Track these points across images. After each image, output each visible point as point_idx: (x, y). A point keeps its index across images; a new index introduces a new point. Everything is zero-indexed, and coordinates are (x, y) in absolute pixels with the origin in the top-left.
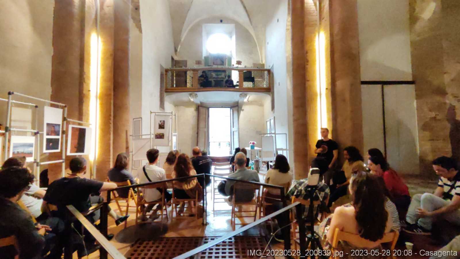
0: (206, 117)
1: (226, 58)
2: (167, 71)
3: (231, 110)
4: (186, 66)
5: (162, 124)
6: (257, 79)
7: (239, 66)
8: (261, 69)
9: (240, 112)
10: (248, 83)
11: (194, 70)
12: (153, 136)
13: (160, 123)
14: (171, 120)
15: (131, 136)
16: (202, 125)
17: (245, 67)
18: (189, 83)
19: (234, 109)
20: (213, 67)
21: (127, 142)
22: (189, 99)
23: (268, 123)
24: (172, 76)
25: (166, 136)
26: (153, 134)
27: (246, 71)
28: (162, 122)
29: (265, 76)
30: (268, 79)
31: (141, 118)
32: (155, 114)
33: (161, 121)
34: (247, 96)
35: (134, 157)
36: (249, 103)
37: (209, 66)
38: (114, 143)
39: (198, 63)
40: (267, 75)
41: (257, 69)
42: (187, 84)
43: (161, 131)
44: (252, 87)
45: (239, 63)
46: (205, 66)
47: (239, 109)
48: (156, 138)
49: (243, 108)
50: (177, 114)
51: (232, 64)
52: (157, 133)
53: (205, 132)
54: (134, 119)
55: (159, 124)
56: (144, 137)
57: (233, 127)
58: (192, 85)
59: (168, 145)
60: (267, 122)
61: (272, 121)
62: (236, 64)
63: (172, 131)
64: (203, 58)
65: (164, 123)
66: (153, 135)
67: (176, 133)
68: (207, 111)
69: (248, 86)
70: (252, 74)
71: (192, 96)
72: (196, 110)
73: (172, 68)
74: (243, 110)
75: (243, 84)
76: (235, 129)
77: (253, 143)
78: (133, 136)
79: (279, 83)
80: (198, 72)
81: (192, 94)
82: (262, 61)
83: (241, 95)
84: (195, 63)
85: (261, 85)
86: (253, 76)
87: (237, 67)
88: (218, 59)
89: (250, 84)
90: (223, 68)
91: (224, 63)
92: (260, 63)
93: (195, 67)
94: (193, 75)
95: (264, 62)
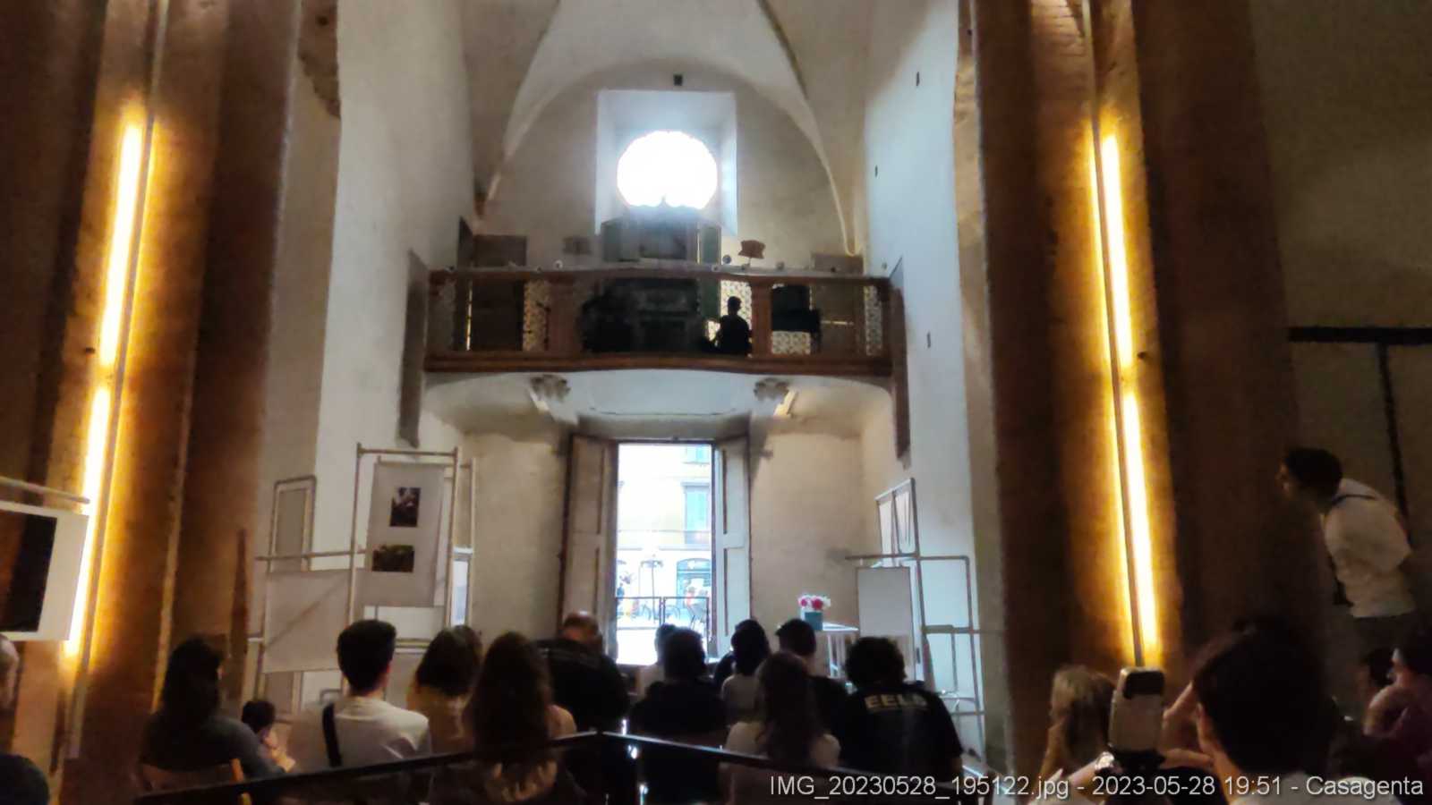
0: (601, 483)
1: (697, 231)
2: (437, 278)
3: (717, 453)
4: (523, 261)
5: (405, 503)
6: (828, 322)
7: (755, 263)
8: (849, 276)
9: (757, 461)
10: (791, 334)
11: (558, 278)
12: (360, 561)
13: (398, 501)
14: (448, 486)
15: (261, 559)
16: (584, 517)
17: (781, 267)
18: (530, 332)
19: (725, 447)
20: (636, 266)
21: (241, 586)
22: (532, 400)
23: (885, 510)
24: (461, 299)
25: (420, 561)
26: (361, 552)
27: (781, 285)
28: (408, 493)
30: (880, 319)
31: (313, 479)
32: (379, 458)
33: (402, 491)
34: (787, 392)
35: (266, 656)
36: (799, 423)
37: (622, 260)
38: (179, 591)
39: (577, 246)
40: (876, 305)
41: (829, 275)
42: (526, 336)
43: (401, 536)
44: (808, 352)
45: (752, 249)
46: (606, 260)
47: (752, 450)
48: (375, 568)
49: (768, 447)
50: (475, 462)
51: (723, 254)
52: (384, 547)
53: (597, 549)
54: (278, 483)
55: (394, 503)
56: (318, 564)
57: (725, 532)
58: (546, 341)
59: (429, 603)
60: (878, 503)
61: (903, 500)
62: (740, 254)
64: (598, 230)
65: (416, 501)
66: (363, 555)
67: (469, 547)
68: (607, 455)
69: (791, 348)
70: (811, 299)
71: (541, 386)
72: (559, 453)
73: (459, 266)
74: (769, 455)
75: (771, 342)
76: (736, 537)
77: (817, 604)
78: (269, 560)
79: (929, 336)
80: (574, 286)
81: (543, 382)
82: (852, 245)
83: (760, 387)
84: (563, 247)
85: (848, 347)
86: (815, 307)
87: (743, 269)
88: (663, 231)
89: (799, 340)
90: (683, 271)
91: (689, 249)
92: (843, 251)
93: (561, 266)
94: (549, 299)
95: (862, 247)
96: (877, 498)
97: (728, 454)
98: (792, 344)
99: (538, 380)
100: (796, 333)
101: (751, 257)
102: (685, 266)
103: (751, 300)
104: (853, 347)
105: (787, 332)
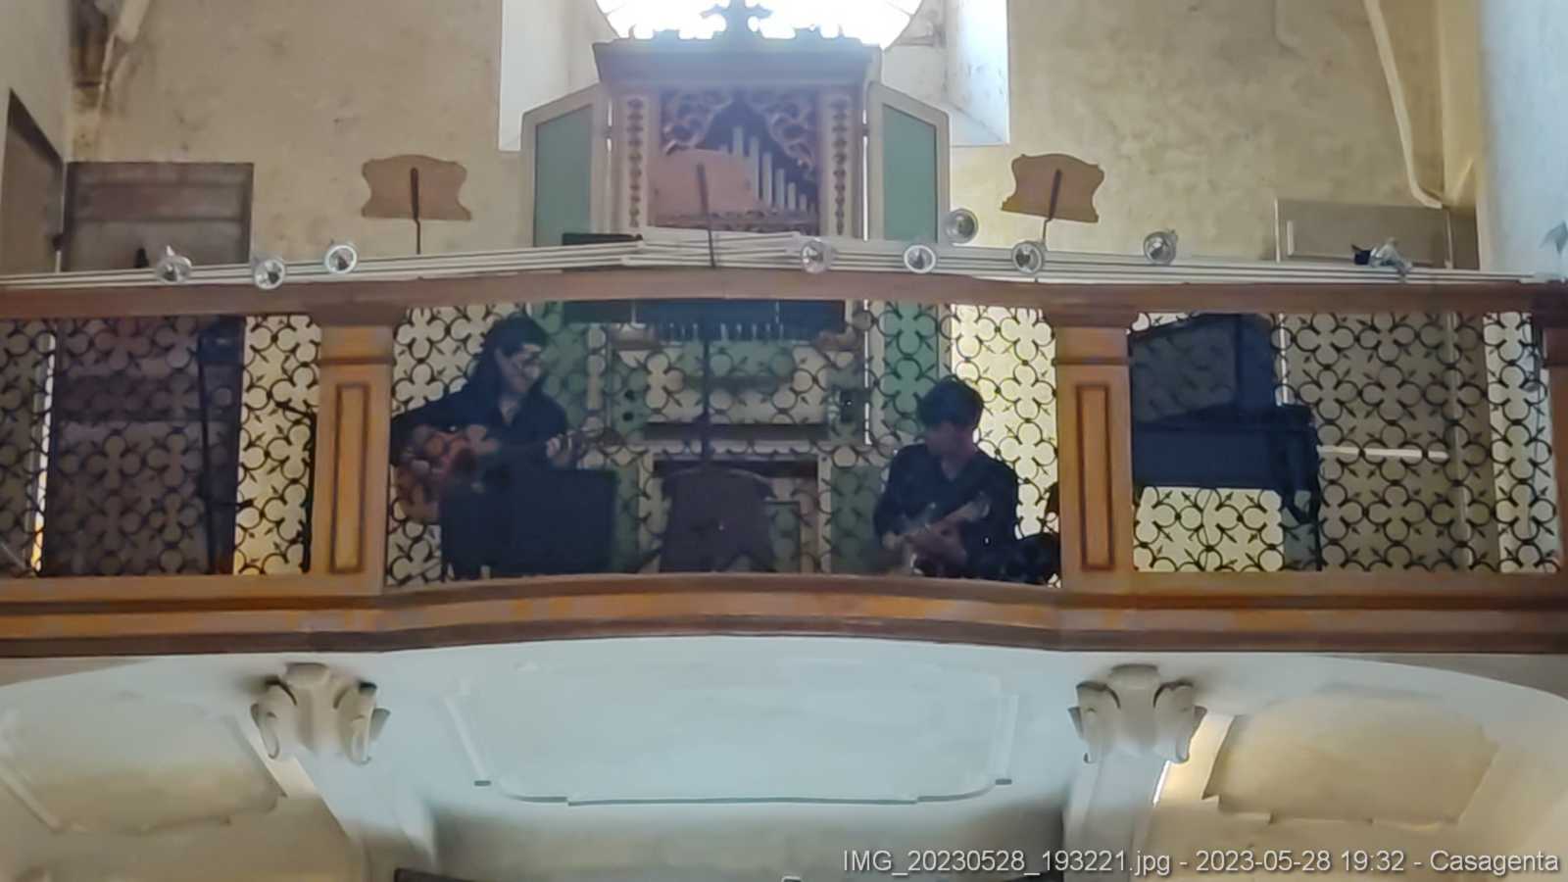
6: (1347, 450)
10: (1207, 498)
17: (1162, 249)
27: (1170, 316)
29: (1494, 392)
39: (415, 187)
58: (304, 537)
62: (1008, 206)
69: (1209, 548)
70: (1283, 369)
75: (1133, 527)
80: (405, 334)
81: (286, 688)
82: (1431, 167)
83: (1092, 699)
84: (363, 191)
85: (1427, 542)
86: (1297, 395)
87: (1022, 259)
88: (738, 134)
89: (1240, 519)
90: (802, 271)
91: (829, 194)
92: (1402, 191)
93: (353, 264)
94: (314, 383)
95: (1472, 173)
98: (1212, 536)
99: (273, 682)
100: (1224, 492)
101: (1051, 216)
102: (808, 251)
103: (1052, 370)
104: (1446, 544)
105: (1192, 491)
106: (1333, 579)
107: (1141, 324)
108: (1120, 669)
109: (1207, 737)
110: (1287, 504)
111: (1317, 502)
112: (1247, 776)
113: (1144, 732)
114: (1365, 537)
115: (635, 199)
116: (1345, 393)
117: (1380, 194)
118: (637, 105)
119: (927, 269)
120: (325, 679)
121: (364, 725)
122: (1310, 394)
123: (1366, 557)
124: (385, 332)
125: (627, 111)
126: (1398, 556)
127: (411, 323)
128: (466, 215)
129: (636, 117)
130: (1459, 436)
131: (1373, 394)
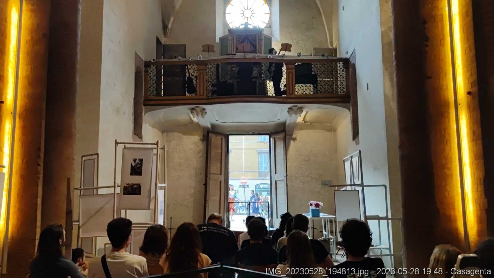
0: (222, 152)
1: (261, 40)
4: (185, 57)
6: (321, 79)
7: (287, 53)
8: (330, 58)
9: (289, 142)
10: (304, 85)
11: (199, 63)
12: (118, 190)
14: (155, 157)
15: (77, 189)
16: (214, 168)
17: (299, 55)
19: (276, 137)
20: (235, 57)
21: (69, 201)
22: (190, 117)
23: (348, 164)
24: (158, 74)
25: (144, 190)
26: (118, 186)
27: (300, 63)
29: (339, 72)
30: (345, 77)
31: (97, 154)
32: (125, 146)
34: (303, 111)
36: (308, 125)
37: (227, 55)
39: (208, 48)
40: (343, 71)
41: (321, 58)
43: (135, 180)
44: (312, 93)
45: (286, 47)
46: (221, 54)
47: (287, 137)
48: (124, 194)
49: (294, 136)
50: (166, 146)
52: (128, 184)
53: (221, 181)
54: (83, 156)
57: (276, 173)
59: (148, 208)
60: (344, 161)
61: (356, 160)
62: (281, 50)
63: (156, 180)
64: (217, 40)
66: (119, 188)
67: (165, 183)
68: (224, 141)
69: (304, 92)
70: (313, 69)
72: (203, 140)
73: (157, 59)
74: (294, 139)
75: (295, 89)
76: (280, 175)
78: (80, 190)
79: (368, 85)
80: (208, 66)
81: (195, 109)
82: (332, 43)
83: (290, 110)
84: (202, 49)
85: (330, 90)
86: (315, 73)
87: (282, 56)
88: (246, 40)
89: (308, 88)
90: (255, 59)
91: (258, 48)
92: (328, 46)
93: (201, 58)
94: (197, 73)
95: (337, 44)
96: (344, 159)
97: (276, 139)
98: (304, 90)
99: (193, 109)
100: (306, 85)
101: (286, 51)
102: (256, 56)
103: (286, 70)
104: (332, 90)
105: (302, 85)
106: (319, 95)
107: (296, 64)
108: (293, 106)
109: (303, 114)
110: (313, 86)
111: (317, 85)
112: (308, 119)
113: (296, 113)
114: (323, 90)
115: (234, 49)
116: (321, 72)
117: (325, 47)
118: (233, 37)
119: (271, 58)
120: (199, 108)
121: (204, 114)
122: (317, 73)
123: (323, 92)
124: (205, 66)
125: (232, 37)
126: (327, 92)
127: (208, 65)
128: (214, 52)
129: (234, 38)
130: (334, 77)
131: (324, 72)
